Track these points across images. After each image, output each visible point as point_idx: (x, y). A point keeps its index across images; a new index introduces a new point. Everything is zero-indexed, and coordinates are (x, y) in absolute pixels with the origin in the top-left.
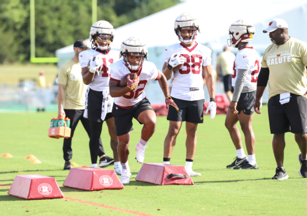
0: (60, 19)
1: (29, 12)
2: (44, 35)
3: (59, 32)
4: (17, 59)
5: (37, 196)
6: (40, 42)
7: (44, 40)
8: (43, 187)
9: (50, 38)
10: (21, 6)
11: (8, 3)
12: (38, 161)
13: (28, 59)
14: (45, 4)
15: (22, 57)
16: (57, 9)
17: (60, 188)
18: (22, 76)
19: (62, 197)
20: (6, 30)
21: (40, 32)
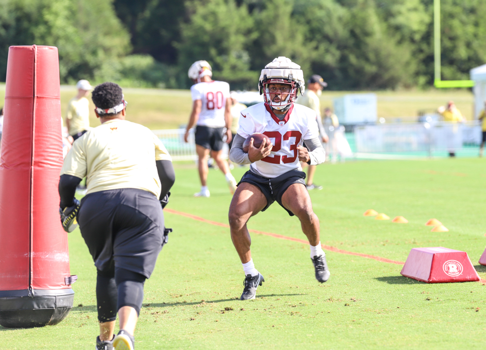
0: (476, 24)
1: (432, 16)
2: (454, 49)
3: (475, 44)
4: (416, 83)
5: (442, 279)
6: (448, 58)
7: (455, 55)
8: (450, 266)
9: (462, 53)
10: (421, 7)
11: (402, 3)
12: (443, 228)
13: (430, 82)
14: (455, 4)
15: (422, 80)
16: (472, 11)
17: (475, 267)
18: (422, 107)
19: (478, 280)
20: (400, 42)
21: (448, 44)
